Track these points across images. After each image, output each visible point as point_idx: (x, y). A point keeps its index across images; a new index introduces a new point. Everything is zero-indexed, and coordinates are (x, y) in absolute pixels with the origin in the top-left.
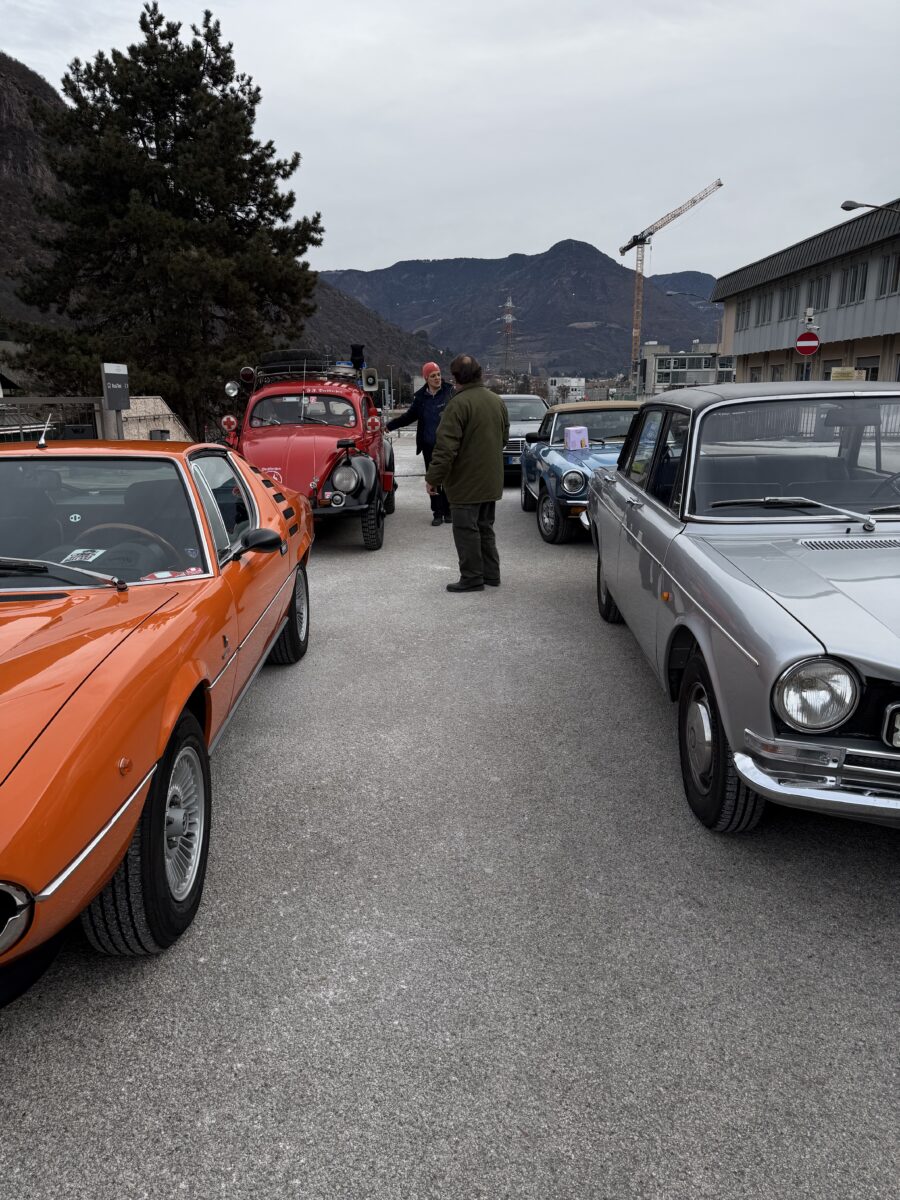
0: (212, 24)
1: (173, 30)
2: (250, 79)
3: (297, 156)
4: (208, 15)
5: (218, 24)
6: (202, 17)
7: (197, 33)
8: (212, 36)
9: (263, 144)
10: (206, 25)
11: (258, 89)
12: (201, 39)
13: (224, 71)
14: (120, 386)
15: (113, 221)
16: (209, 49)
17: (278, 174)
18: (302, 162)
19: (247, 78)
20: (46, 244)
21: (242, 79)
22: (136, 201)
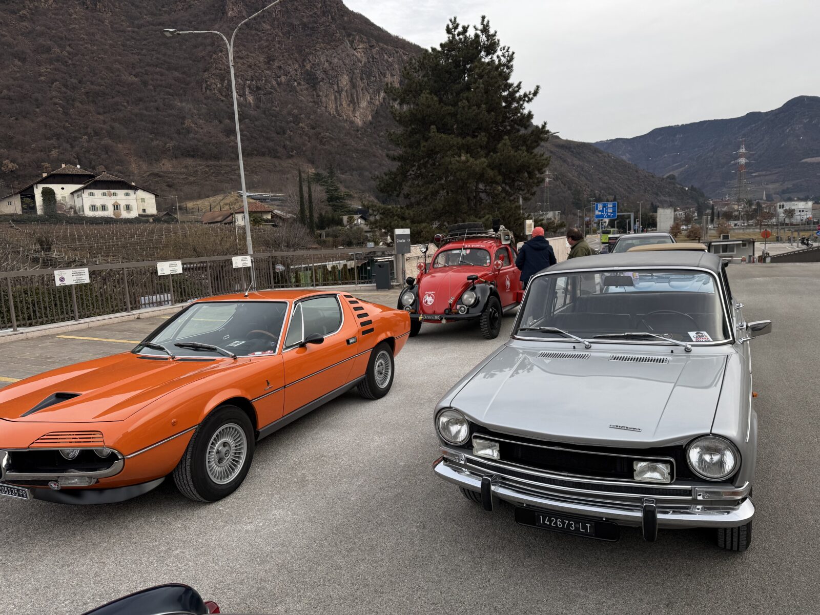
0: (485, 23)
1: (465, 29)
2: (509, 48)
3: (538, 87)
4: (483, 18)
5: (488, 22)
6: (480, 20)
7: (476, 29)
8: (485, 29)
9: (515, 85)
10: (482, 24)
11: (513, 53)
12: (479, 32)
13: (491, 48)
14: (404, 241)
15: (423, 143)
16: (484, 36)
17: (524, 100)
18: (540, 91)
19: (506, 48)
20: (394, 159)
21: (504, 49)
22: (434, 132)
